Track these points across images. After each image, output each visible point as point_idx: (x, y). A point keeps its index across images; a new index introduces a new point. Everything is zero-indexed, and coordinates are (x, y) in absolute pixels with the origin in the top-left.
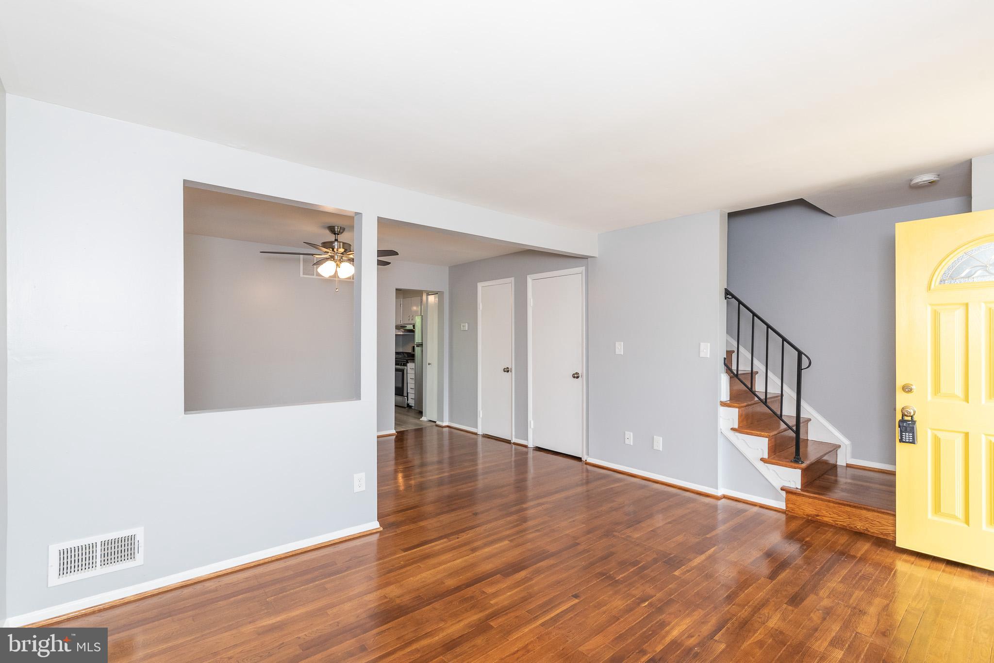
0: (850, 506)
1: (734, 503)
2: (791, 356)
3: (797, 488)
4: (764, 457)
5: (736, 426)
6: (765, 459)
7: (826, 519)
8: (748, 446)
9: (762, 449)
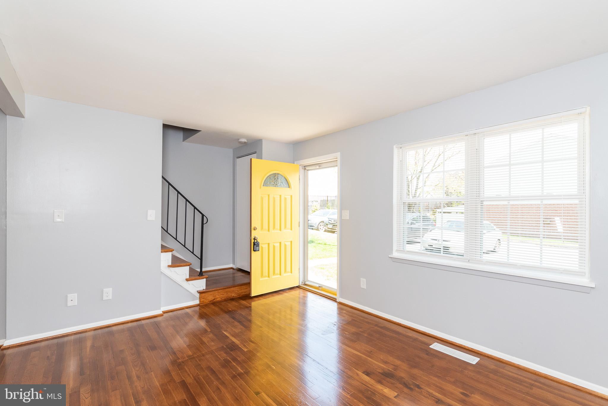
0: (228, 288)
1: (170, 314)
2: (198, 217)
3: (204, 289)
4: (187, 278)
5: (170, 264)
6: (188, 279)
7: (218, 299)
8: (177, 274)
9: (185, 274)
